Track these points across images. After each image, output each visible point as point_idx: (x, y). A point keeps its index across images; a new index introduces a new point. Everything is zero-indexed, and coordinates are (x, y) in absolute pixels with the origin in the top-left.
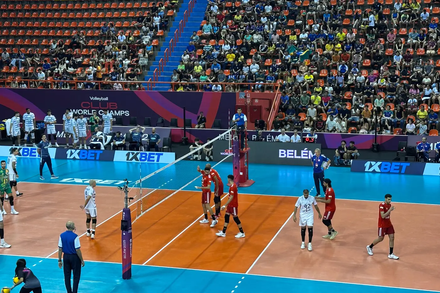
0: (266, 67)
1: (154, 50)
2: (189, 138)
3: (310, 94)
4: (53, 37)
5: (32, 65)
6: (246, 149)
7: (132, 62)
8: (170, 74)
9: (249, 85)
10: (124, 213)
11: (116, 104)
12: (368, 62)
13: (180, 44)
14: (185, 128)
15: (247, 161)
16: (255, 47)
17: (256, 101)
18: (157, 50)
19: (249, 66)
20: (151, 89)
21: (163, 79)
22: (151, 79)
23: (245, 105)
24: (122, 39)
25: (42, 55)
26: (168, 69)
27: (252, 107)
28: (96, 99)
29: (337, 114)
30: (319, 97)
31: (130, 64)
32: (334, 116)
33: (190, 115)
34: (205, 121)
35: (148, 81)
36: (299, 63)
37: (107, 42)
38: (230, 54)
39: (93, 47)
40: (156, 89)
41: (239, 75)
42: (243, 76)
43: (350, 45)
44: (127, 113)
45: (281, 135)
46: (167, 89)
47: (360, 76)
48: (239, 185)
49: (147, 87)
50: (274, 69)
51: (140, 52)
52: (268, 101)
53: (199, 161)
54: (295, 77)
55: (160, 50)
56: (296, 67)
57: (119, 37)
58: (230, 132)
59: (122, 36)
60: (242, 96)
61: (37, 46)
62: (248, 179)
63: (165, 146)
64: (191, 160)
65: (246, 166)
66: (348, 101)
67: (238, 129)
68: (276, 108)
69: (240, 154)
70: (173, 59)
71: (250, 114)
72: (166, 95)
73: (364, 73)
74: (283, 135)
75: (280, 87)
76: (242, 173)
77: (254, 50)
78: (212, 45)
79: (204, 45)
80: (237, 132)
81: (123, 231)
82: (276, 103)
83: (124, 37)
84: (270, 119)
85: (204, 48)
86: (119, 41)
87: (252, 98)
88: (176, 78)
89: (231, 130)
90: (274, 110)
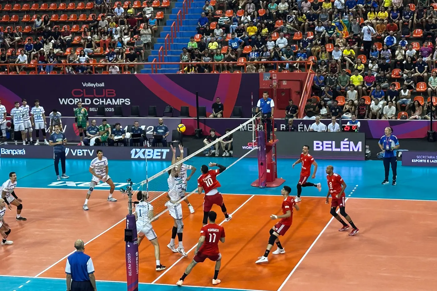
0: (295, 42)
1: (158, 24)
2: (203, 130)
3: (350, 73)
4: (36, 12)
5: (12, 46)
6: (273, 141)
7: (133, 40)
8: (178, 53)
9: (275, 64)
10: (128, 220)
11: (114, 91)
12: (418, 33)
13: (189, 17)
14: (198, 118)
15: (275, 156)
16: (281, 18)
17: (285, 83)
18: (162, 25)
19: (275, 41)
20: (156, 71)
21: (170, 59)
22: (155, 60)
23: (270, 88)
24: (119, 12)
25: (24, 34)
26: (176, 47)
27: (280, 91)
28: (90, 85)
29: (383, 96)
30: (360, 77)
31: (130, 42)
32: (379, 99)
33: (204, 103)
34: (222, 108)
35: (152, 62)
36: (335, 35)
37: (102, 16)
38: (252, 26)
39: (84, 23)
40: (162, 71)
41: (263, 52)
42: (267, 52)
43: (397, 12)
44: (127, 102)
45: (315, 123)
46: (176, 71)
47: (411, 50)
48: (266, 185)
49: (151, 69)
50: (305, 44)
51: (142, 28)
52: (298, 83)
53: (216, 158)
54: (330, 53)
55: (165, 24)
56: (332, 41)
57: (116, 9)
58: (254, 120)
59: (119, 8)
60: (267, 78)
61: (17, 23)
62: (276, 177)
63: (174, 140)
64: (207, 156)
65: (274, 161)
66: (396, 80)
67: (263, 116)
68: (309, 90)
69: (266, 147)
70: (182, 35)
71: (277, 100)
72: (174, 78)
73: (415, 46)
74: (318, 123)
75: (313, 66)
76: (269, 170)
77: (280, 21)
78: (229, 16)
79: (218, 16)
80: (261, 120)
81: (127, 242)
82: (308, 84)
83: (122, 9)
84: (302, 104)
85: (219, 20)
86: (116, 15)
87: (279, 80)
88: (186, 58)
89: (254, 118)
90: (307, 93)
